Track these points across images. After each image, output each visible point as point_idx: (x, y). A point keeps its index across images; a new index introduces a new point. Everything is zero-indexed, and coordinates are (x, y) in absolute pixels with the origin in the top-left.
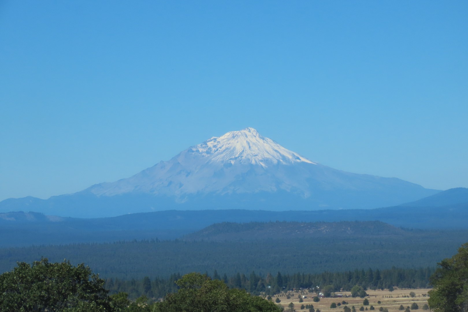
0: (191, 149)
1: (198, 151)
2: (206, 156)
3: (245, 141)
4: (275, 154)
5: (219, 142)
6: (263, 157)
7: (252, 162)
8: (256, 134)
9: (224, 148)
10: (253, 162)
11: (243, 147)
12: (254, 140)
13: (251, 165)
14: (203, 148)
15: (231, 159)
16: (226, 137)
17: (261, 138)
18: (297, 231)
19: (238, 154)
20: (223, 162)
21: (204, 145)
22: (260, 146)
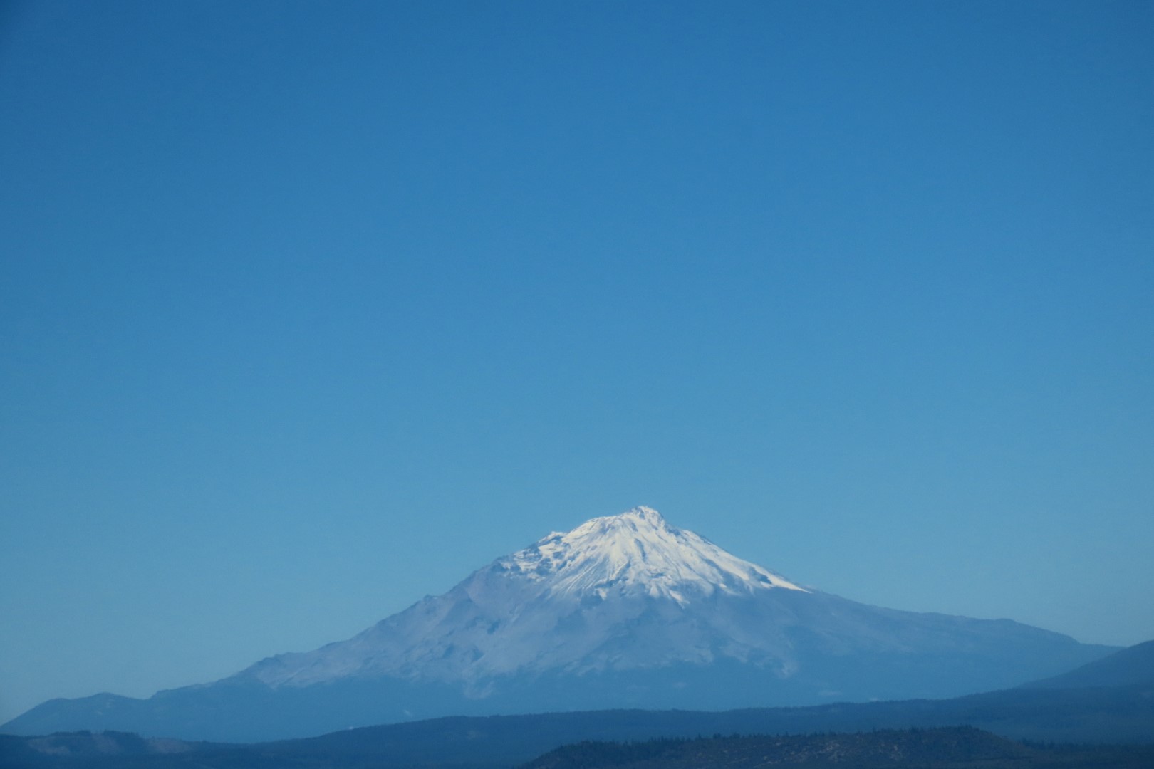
0: (499, 564)
1: (516, 568)
2: (538, 580)
3: (633, 540)
4: (707, 570)
5: (568, 544)
6: (678, 579)
7: (649, 591)
8: (659, 521)
9: (580, 559)
10: (654, 591)
11: (626, 554)
12: (652, 537)
13: (649, 599)
14: (530, 559)
15: (600, 586)
16: (585, 532)
17: (670, 531)
18: (765, 758)
19: (617, 572)
20: (578, 593)
21: (530, 552)
22: (668, 551)
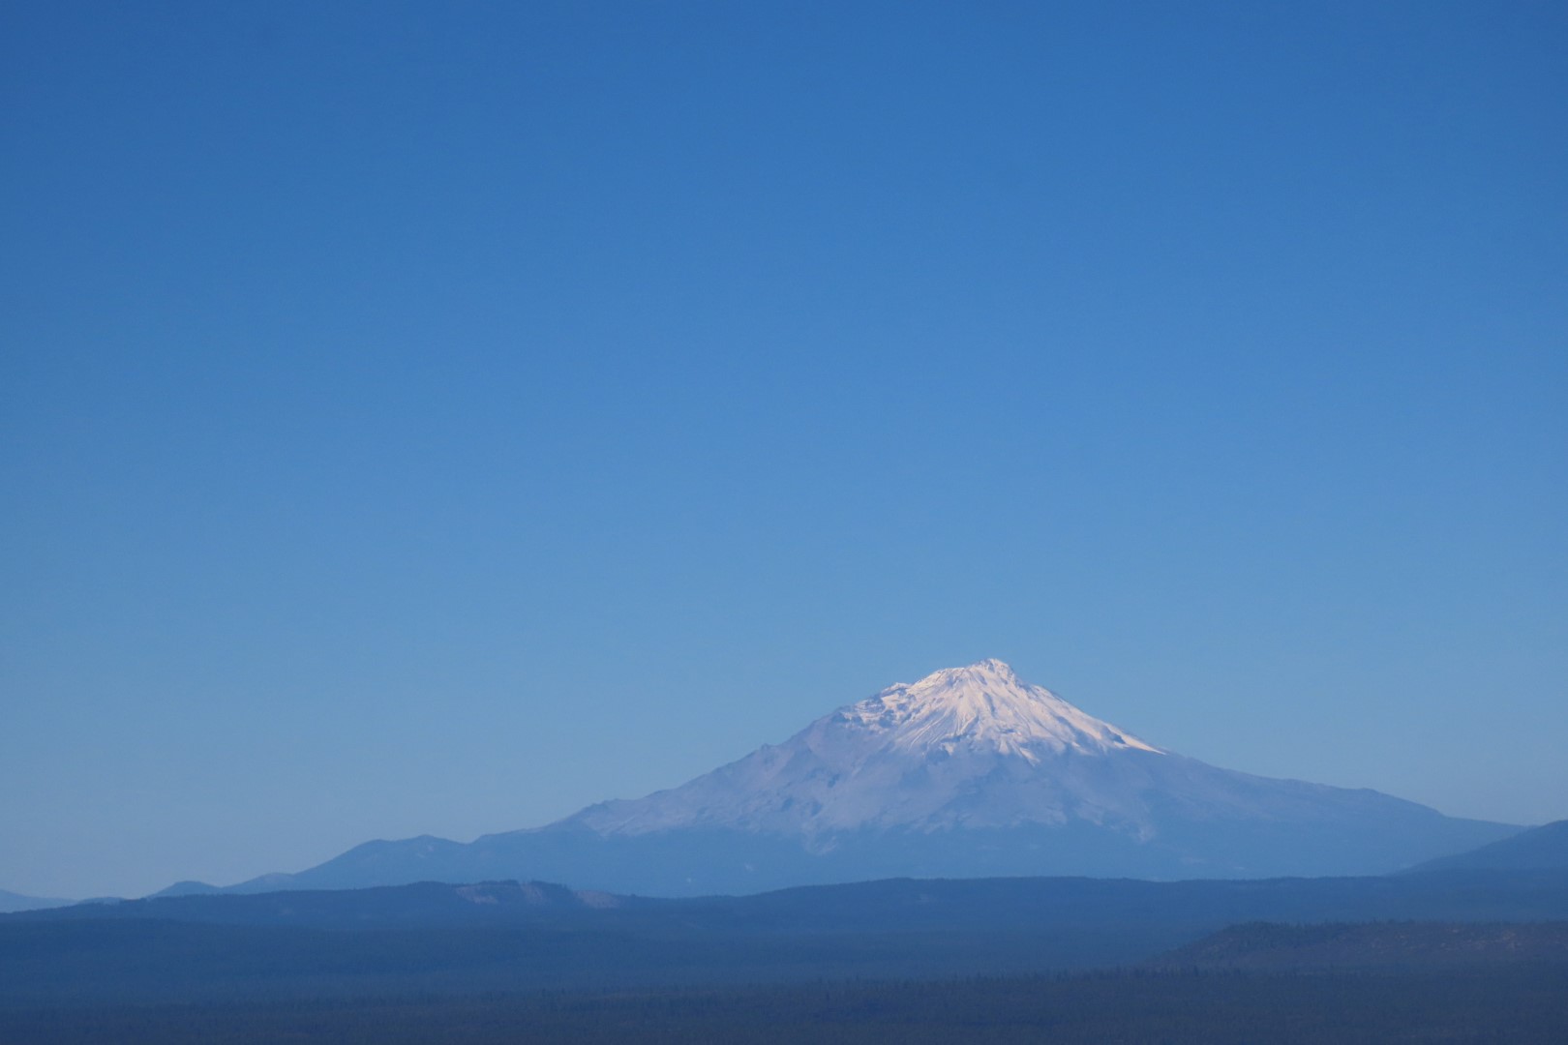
0: (841, 714)
1: (858, 719)
2: (880, 732)
3: (982, 694)
4: (1060, 728)
5: (913, 696)
6: (1029, 736)
7: (999, 747)
8: (1009, 675)
9: (925, 711)
10: (1004, 748)
11: (974, 708)
12: (1002, 691)
13: (999, 756)
14: (872, 711)
15: (947, 740)
16: (931, 684)
17: (1021, 686)
19: (964, 727)
20: (924, 747)
21: (873, 702)
22: (1018, 707)
